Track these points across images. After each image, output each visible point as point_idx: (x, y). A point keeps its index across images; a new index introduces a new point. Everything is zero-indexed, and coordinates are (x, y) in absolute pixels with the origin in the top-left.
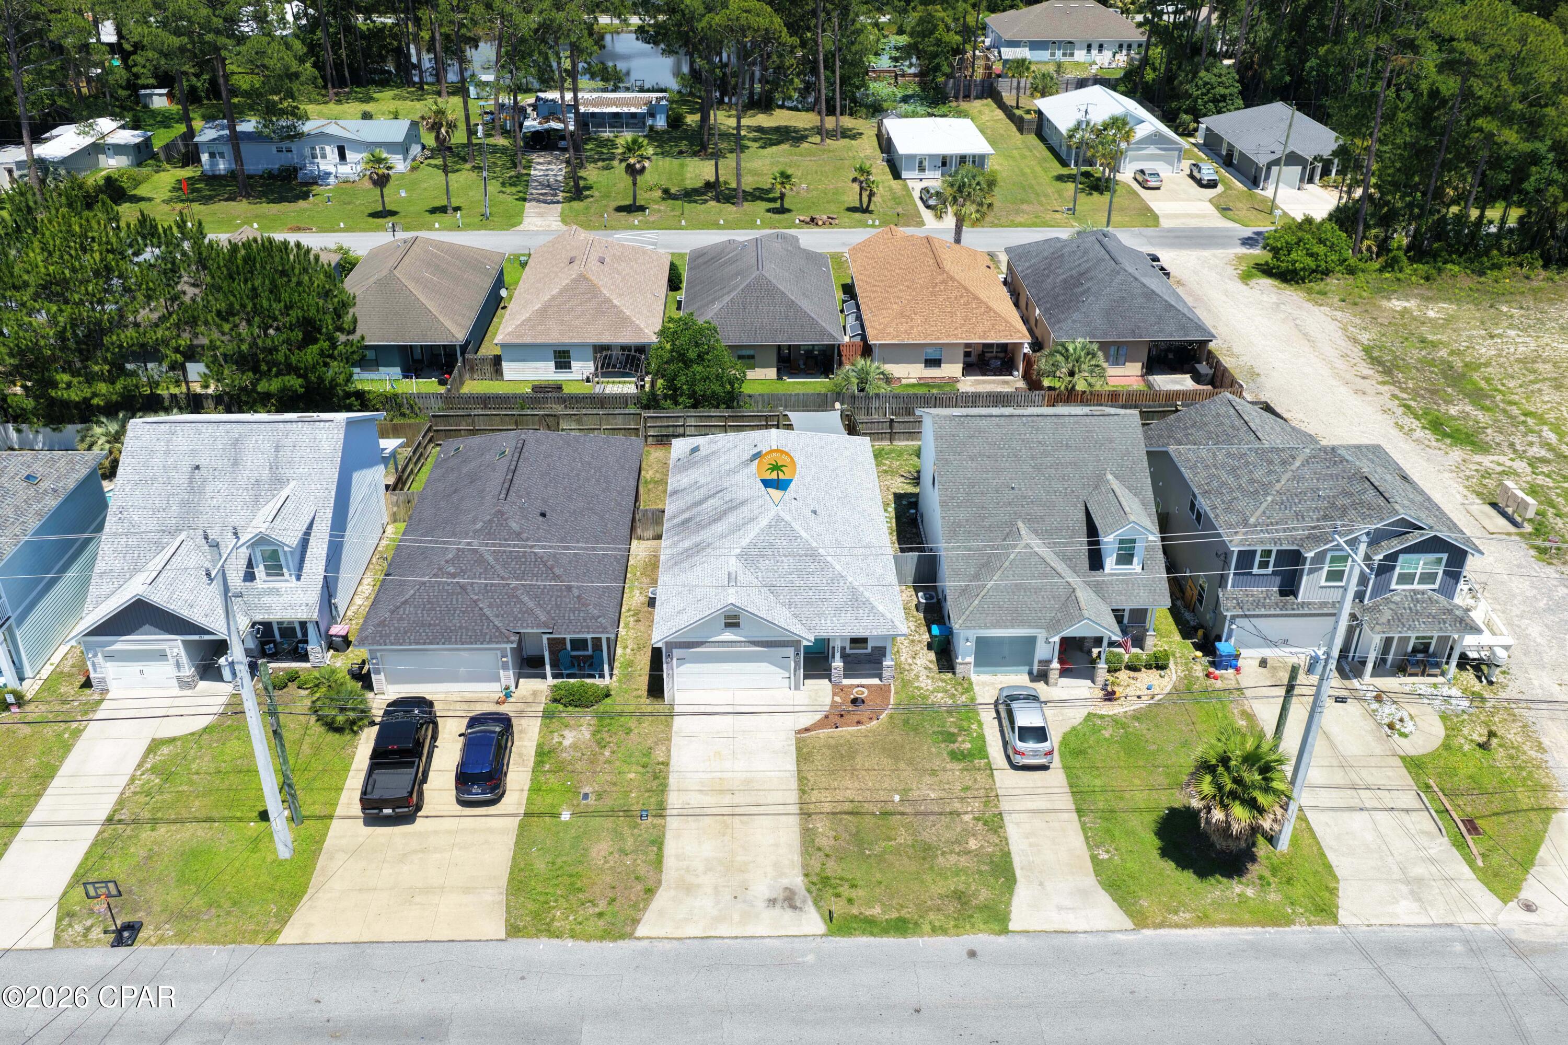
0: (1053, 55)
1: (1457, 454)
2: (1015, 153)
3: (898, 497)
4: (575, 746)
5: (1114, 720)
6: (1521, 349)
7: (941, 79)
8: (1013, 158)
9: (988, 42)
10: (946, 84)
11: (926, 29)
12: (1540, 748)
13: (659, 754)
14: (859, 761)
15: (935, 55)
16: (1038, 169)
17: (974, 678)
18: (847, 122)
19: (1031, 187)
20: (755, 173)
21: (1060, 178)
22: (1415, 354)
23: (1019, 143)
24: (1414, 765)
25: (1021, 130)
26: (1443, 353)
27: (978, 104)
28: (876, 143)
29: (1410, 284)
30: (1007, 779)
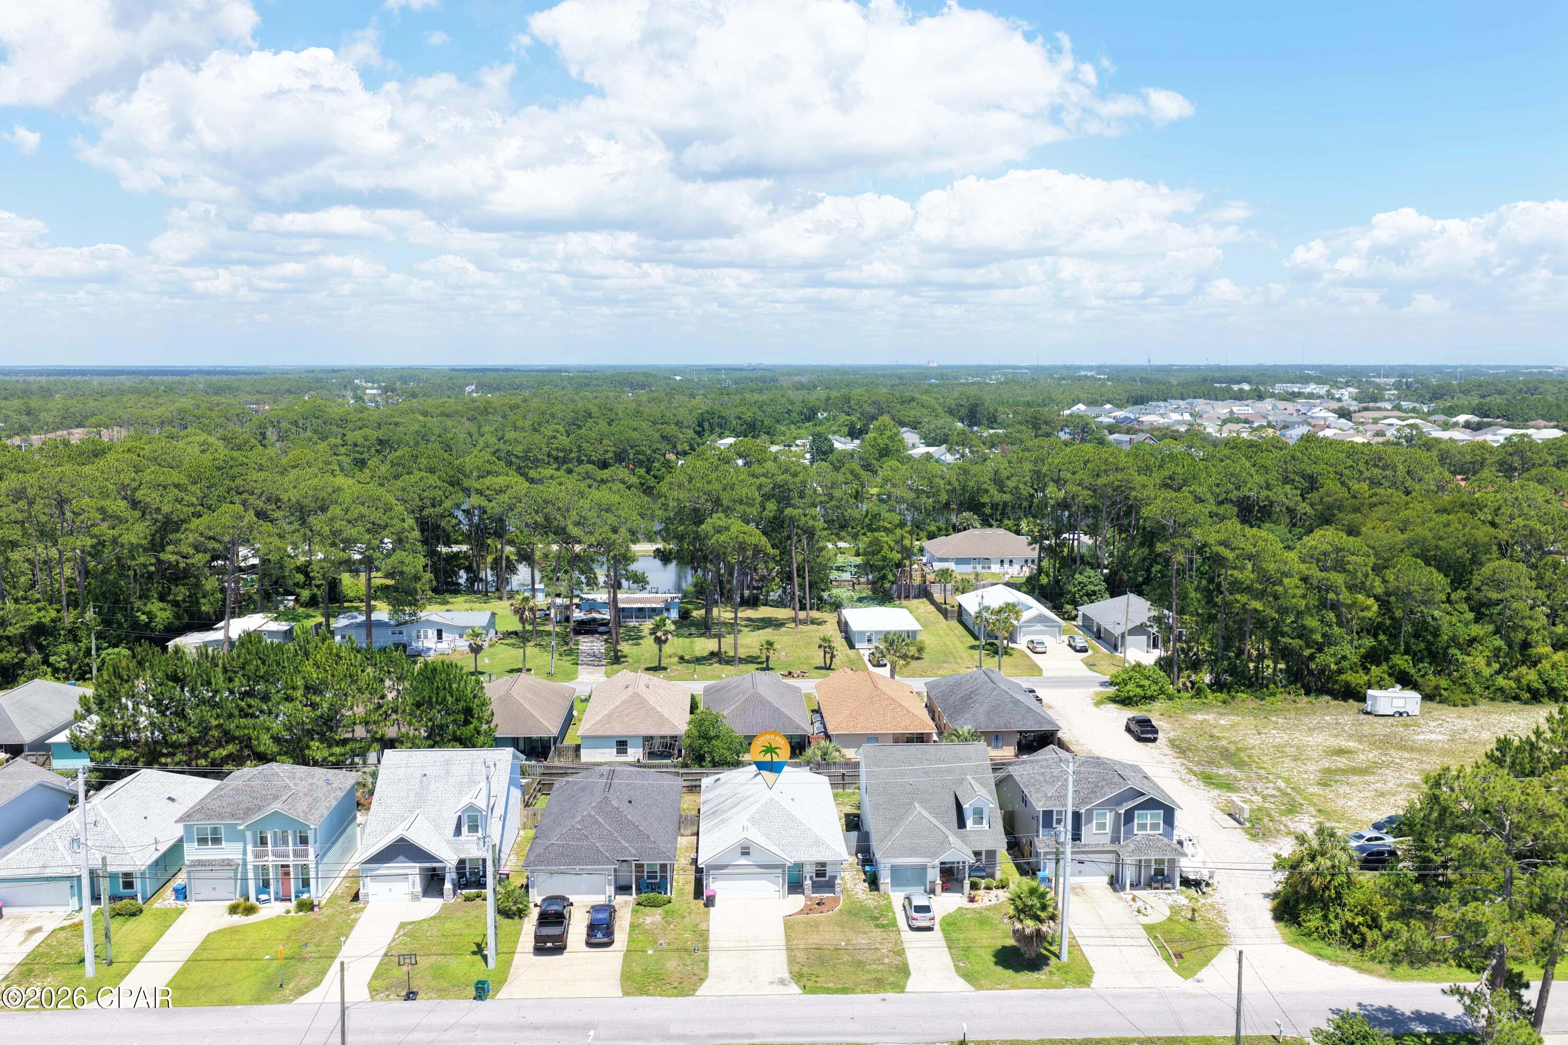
0: (974, 568)
1: (1216, 792)
2: (941, 632)
3: (847, 815)
4: (653, 923)
5: (974, 910)
6: (1278, 740)
7: (887, 585)
8: (940, 636)
9: (925, 560)
10: (891, 588)
11: (875, 549)
12: (1226, 920)
13: (703, 926)
14: (821, 928)
15: (883, 568)
16: (957, 642)
17: (891, 894)
18: (815, 614)
19: (951, 653)
20: (747, 647)
21: (972, 647)
22: (1204, 743)
23: (944, 627)
24: (1150, 929)
25: (946, 617)
26: (1224, 743)
27: (916, 601)
28: (836, 627)
29: (1212, 706)
30: (908, 936)
